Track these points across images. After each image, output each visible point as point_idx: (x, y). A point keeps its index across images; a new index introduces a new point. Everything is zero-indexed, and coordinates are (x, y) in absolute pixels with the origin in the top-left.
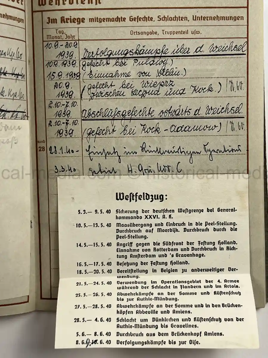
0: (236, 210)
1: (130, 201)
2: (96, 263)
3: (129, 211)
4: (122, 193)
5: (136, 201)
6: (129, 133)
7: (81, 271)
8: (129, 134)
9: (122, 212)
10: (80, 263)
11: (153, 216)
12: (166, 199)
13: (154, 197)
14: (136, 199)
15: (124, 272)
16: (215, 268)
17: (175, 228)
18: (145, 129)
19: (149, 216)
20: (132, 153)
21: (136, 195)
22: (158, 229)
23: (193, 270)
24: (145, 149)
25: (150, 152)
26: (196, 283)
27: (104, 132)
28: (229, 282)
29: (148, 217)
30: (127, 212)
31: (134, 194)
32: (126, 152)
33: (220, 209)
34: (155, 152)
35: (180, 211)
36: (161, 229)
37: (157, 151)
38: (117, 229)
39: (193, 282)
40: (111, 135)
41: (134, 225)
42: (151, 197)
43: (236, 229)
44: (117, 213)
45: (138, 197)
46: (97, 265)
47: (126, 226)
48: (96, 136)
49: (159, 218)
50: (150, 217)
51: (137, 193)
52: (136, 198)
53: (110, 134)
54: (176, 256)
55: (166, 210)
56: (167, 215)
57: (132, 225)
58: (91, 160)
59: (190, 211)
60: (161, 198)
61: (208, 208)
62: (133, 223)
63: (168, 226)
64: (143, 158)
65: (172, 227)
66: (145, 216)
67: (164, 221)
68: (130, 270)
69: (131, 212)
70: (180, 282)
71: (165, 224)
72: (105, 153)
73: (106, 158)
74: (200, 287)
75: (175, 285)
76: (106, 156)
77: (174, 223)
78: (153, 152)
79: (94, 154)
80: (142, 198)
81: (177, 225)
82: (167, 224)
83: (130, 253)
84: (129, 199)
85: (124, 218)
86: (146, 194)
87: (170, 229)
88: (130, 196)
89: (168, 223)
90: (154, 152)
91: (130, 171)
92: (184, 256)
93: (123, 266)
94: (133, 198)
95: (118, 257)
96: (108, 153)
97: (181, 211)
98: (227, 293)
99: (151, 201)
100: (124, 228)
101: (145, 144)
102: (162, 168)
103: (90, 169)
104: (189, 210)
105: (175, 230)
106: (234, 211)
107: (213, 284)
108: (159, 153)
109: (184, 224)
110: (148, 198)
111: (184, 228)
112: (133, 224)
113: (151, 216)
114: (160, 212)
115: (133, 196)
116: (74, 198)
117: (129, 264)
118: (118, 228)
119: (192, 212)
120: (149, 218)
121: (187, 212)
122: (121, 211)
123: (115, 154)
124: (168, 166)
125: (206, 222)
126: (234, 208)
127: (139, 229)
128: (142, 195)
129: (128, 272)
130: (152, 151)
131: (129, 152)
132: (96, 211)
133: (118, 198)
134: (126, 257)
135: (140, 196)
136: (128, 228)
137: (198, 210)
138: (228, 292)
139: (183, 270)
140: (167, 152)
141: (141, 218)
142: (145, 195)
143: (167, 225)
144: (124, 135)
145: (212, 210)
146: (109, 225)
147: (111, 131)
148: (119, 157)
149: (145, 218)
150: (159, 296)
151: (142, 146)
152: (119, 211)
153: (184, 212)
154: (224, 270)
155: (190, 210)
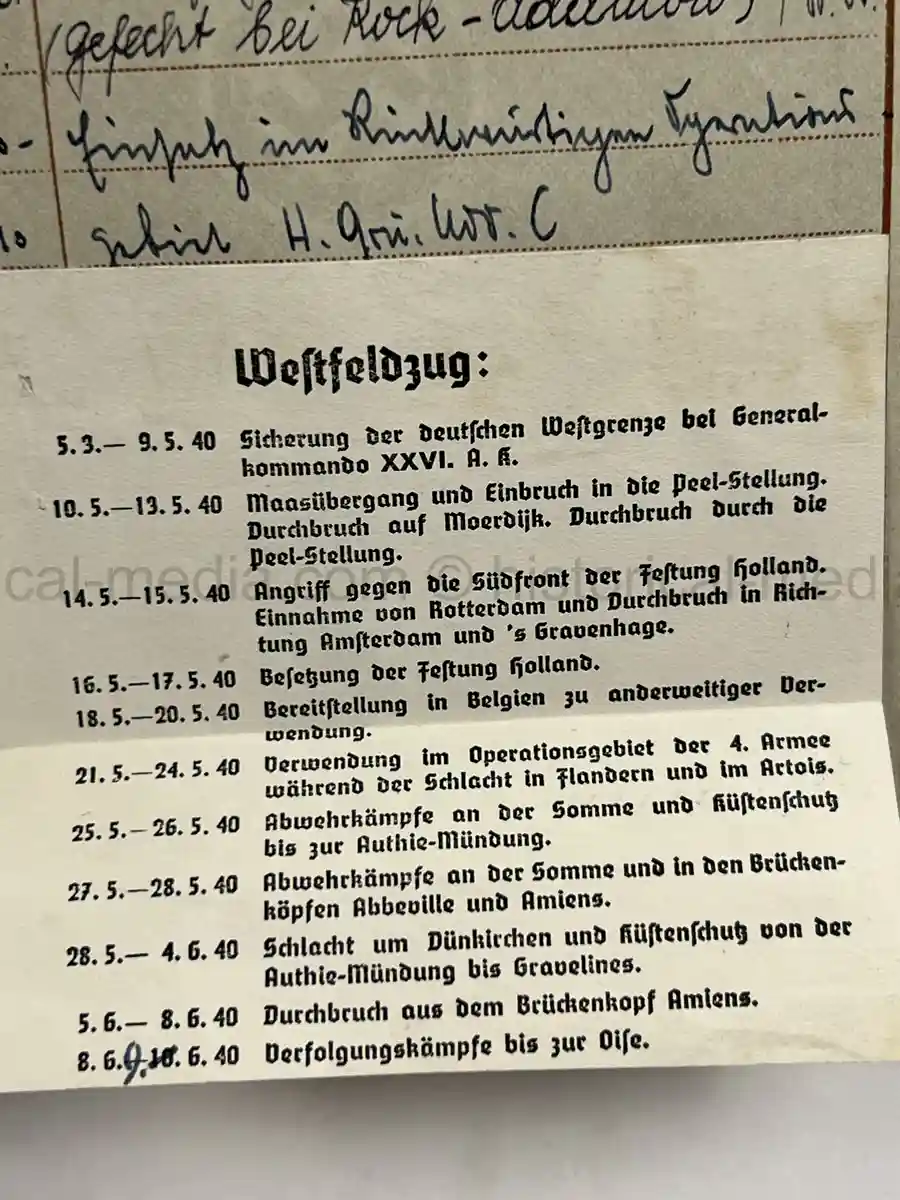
0: (824, 414)
1: (308, 388)
2: (162, 679)
3: (304, 437)
4: (266, 351)
5: (336, 387)
6: (282, 41)
7: (92, 715)
8: (280, 47)
9: (269, 442)
10: (86, 681)
11: (422, 455)
12: (484, 373)
13: (421, 368)
14: (334, 381)
15: (297, 711)
16: (719, 683)
17: (527, 511)
18: (361, 21)
19: (404, 455)
20: (302, 147)
21: (335, 362)
22: (447, 515)
23: (614, 695)
24: (368, 124)
25: (392, 141)
26: (631, 754)
27: (154, 41)
28: (784, 744)
29: (399, 462)
30: (296, 443)
31: (326, 356)
32: (271, 142)
33: (747, 412)
34: (422, 139)
35: (552, 426)
36: (462, 515)
37: (430, 135)
38: (251, 524)
39: (617, 753)
40: (193, 56)
41: (332, 502)
42: (406, 367)
43: (824, 501)
44: (248, 447)
45: (342, 369)
46: (167, 687)
47: (292, 505)
48: (112, 64)
49: (451, 465)
50: (409, 461)
51: (338, 350)
52: (335, 372)
53: (182, 49)
54: (538, 636)
55: (481, 427)
56: (489, 448)
57: (322, 504)
58: (100, 189)
59: (601, 429)
60: (458, 368)
61: (685, 411)
62: (329, 494)
63: (493, 500)
64: (363, 173)
65: (514, 507)
66: (385, 456)
67: (477, 480)
68: (325, 702)
69: (316, 441)
70: (556, 754)
71: (479, 493)
72: (164, 148)
73: (172, 178)
74: (648, 775)
75: (536, 767)
76: (171, 169)
77: (521, 484)
78: (409, 136)
79: (112, 157)
80: (365, 375)
81: (536, 497)
82: (489, 492)
83: (319, 630)
84: (300, 377)
85: (279, 469)
86: (384, 350)
87: (506, 513)
88: (306, 362)
89: (494, 485)
90: (414, 137)
91: (299, 239)
92: (573, 633)
93: (290, 686)
94: (319, 372)
95: (262, 650)
96: (179, 152)
97: (556, 429)
98: (775, 802)
99: (410, 387)
100: (285, 519)
101: (367, 96)
102: (460, 219)
103: (99, 234)
104: (595, 425)
105: (527, 518)
106: (816, 419)
107: (711, 761)
108: (438, 143)
109: (570, 489)
110: (392, 371)
111: (574, 510)
112: (325, 497)
113: (413, 455)
114: (454, 434)
115: (320, 363)
116: (32, 379)
117: (318, 677)
118: (255, 517)
119: (611, 431)
120: (404, 468)
121: (588, 432)
122: (265, 439)
123: (217, 154)
124: (489, 212)
125: (676, 477)
126: (815, 405)
127: (359, 520)
128: (365, 357)
129: (315, 714)
130: (406, 133)
131: (285, 144)
132: (144, 438)
133: (249, 374)
134: (302, 648)
135: (355, 366)
136: (304, 517)
137: (640, 421)
138: (781, 797)
139: (569, 694)
140: (480, 136)
141: (364, 465)
142: (379, 357)
143: (489, 498)
144: (258, 52)
145: (706, 420)
146: (211, 505)
147: (188, 33)
148: (240, 168)
149: (385, 469)
150: (461, 827)
151: (349, 109)
152: (253, 435)
153: (569, 432)
154: (759, 689)
155: (601, 422)
